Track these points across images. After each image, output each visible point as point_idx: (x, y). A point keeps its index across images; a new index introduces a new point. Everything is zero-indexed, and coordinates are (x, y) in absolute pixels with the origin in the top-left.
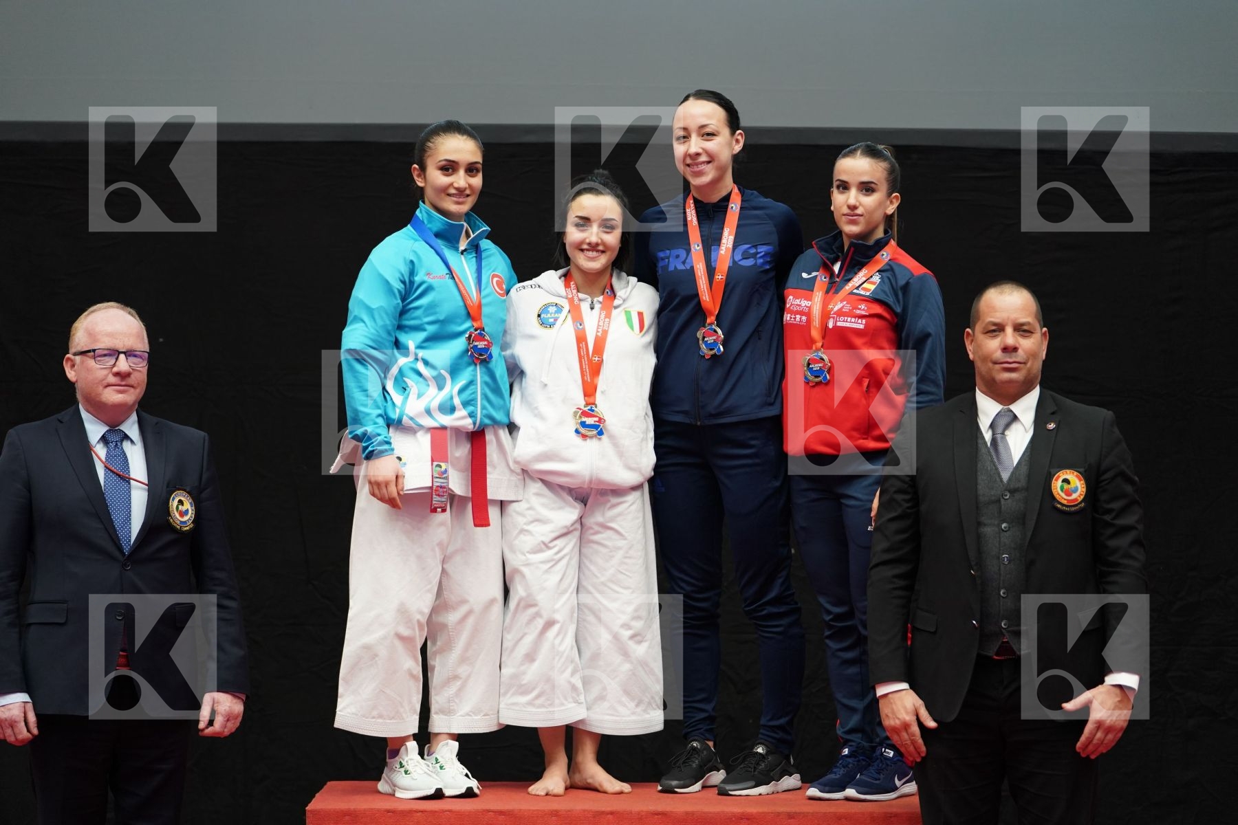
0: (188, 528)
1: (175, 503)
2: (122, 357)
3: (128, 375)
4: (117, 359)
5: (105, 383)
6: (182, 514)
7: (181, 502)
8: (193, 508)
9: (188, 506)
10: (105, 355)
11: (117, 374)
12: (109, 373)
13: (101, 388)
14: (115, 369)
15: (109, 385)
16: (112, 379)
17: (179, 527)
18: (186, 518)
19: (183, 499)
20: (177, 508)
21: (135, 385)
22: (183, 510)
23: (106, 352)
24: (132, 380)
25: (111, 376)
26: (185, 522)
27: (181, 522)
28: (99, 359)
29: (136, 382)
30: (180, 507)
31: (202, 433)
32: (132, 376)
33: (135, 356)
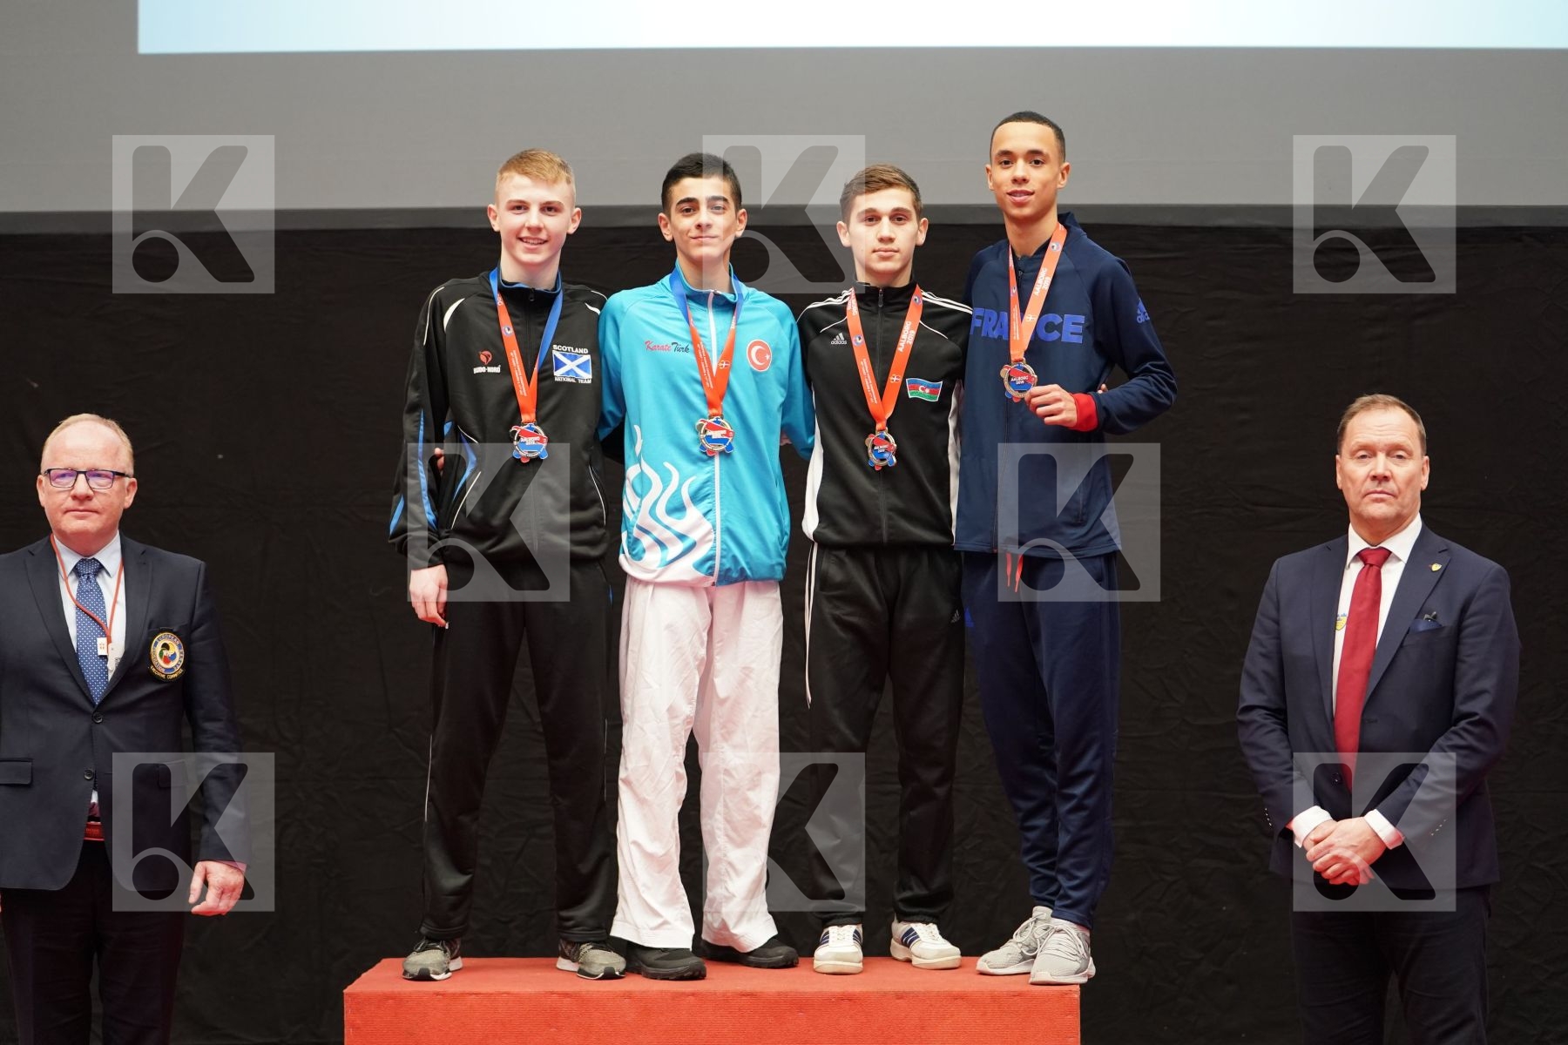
0: (176, 675)
1: (159, 648)
2: (82, 477)
3: (88, 498)
4: (76, 480)
5: (64, 507)
6: (167, 660)
7: (166, 646)
8: (182, 650)
9: (175, 648)
10: (63, 476)
11: (75, 497)
12: (67, 498)
13: (60, 514)
14: (72, 492)
15: (67, 511)
16: (70, 503)
17: (163, 676)
18: (172, 664)
19: (168, 642)
20: (161, 653)
21: (100, 511)
22: (168, 655)
23: (64, 472)
24: (95, 503)
25: (70, 498)
26: (172, 669)
27: (167, 670)
28: (58, 480)
29: (101, 507)
30: (165, 652)
31: (199, 562)
32: (95, 500)
33: (99, 475)
